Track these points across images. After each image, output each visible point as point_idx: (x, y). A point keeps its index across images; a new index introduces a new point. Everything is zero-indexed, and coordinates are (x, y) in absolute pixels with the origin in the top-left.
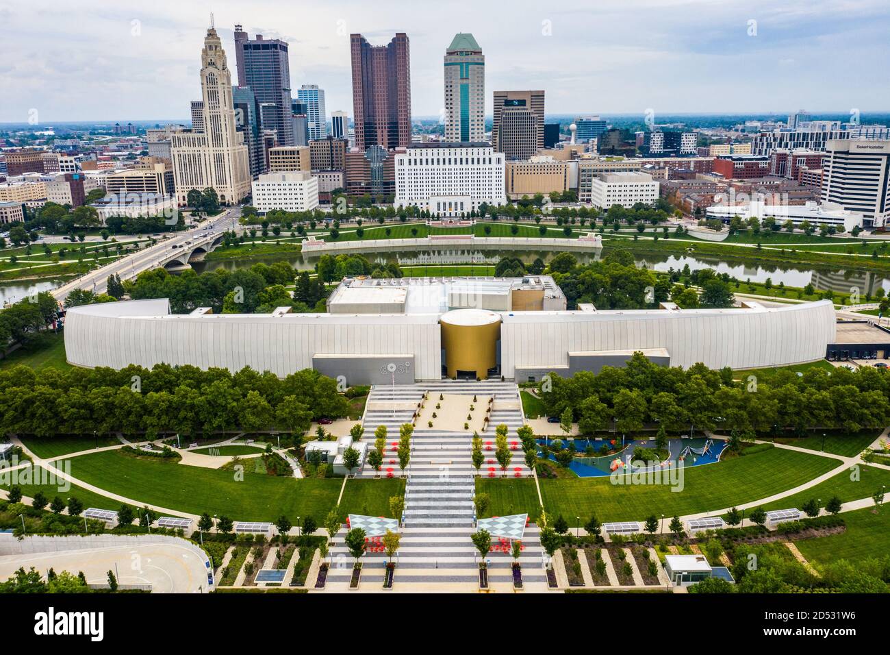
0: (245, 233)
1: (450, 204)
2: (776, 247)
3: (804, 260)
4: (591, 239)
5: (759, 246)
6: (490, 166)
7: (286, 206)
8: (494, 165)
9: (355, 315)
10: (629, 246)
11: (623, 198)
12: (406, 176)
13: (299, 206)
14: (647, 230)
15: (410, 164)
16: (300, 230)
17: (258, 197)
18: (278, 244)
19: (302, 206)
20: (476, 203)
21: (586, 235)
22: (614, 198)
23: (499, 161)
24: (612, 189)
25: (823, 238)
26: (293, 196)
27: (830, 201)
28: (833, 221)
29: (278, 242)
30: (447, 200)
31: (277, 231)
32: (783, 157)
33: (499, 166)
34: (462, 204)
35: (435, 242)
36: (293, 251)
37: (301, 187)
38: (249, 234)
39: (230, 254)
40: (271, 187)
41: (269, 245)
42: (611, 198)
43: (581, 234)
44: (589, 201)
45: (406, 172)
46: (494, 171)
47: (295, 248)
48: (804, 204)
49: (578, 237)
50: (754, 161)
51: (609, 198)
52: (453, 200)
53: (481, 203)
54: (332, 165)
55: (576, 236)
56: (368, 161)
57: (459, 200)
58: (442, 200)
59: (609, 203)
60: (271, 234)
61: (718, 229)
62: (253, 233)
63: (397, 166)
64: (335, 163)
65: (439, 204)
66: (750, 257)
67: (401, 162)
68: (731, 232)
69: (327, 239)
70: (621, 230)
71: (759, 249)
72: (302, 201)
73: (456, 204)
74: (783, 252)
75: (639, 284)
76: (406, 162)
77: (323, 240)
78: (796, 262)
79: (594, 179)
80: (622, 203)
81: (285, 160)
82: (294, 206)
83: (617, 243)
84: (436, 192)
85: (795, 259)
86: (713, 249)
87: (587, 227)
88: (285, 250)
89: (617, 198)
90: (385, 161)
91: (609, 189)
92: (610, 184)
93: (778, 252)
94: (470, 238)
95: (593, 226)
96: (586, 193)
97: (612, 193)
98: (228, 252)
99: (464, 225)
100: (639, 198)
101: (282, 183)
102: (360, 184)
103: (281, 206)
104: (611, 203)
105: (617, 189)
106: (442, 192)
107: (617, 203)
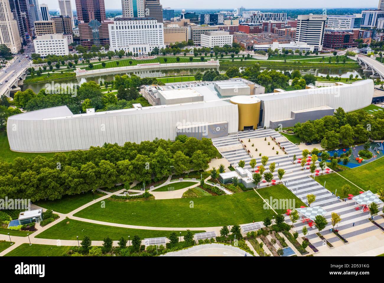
0: (40, 68)
1: (140, 48)
2: (291, 61)
3: (305, 65)
4: (212, 62)
5: (285, 61)
6: (156, 29)
7: (55, 53)
8: (158, 28)
9: (179, 104)
10: (231, 64)
11: (218, 43)
12: (116, 35)
13: (63, 52)
14: (235, 57)
15: (117, 29)
16: (70, 65)
17: (38, 48)
18: (62, 73)
19: (64, 52)
20: (152, 47)
21: (210, 60)
22: (215, 43)
23: (160, 26)
24: (214, 39)
25: (306, 56)
26: (59, 47)
27: (300, 41)
28: (305, 49)
29: (62, 72)
30: (138, 46)
31: (58, 66)
32: (266, 24)
33: (161, 29)
34: (145, 48)
35: (142, 67)
36: (71, 76)
37: (63, 42)
38: (42, 69)
39: (37, 80)
40: (45, 43)
41: (57, 74)
42: (213, 43)
43: (208, 60)
44: (199, 45)
45: (116, 33)
46: (158, 31)
47: (72, 74)
48: (290, 43)
49: (207, 61)
50: (257, 26)
51: (212, 43)
52: (141, 46)
53: (154, 47)
54: (65, 31)
55: (206, 61)
56: (91, 28)
57: (144, 46)
58: (135, 46)
59: (212, 45)
60: (54, 68)
61: (264, 54)
62: (45, 68)
63: (110, 30)
64: (66, 30)
65: (134, 49)
66: (283, 66)
67: (113, 28)
68: (269, 56)
69: (87, 69)
70: (224, 57)
71: (285, 62)
72: (64, 50)
73: (142, 48)
74: (295, 63)
75: (282, 78)
76: (115, 28)
77: (85, 70)
78: (302, 67)
79: (202, 35)
80: (218, 45)
81: (44, 28)
82: (60, 52)
83: (225, 63)
84: (131, 43)
85: (301, 65)
86: (266, 63)
87: (208, 57)
88: (67, 76)
89: (216, 43)
90: (100, 28)
91: (212, 39)
92: (213, 36)
93: (293, 63)
94: (158, 64)
95: (212, 56)
96: (198, 41)
97: (214, 41)
98: (36, 79)
99: (152, 59)
100: (225, 42)
101: (51, 40)
102: (87, 40)
103: (52, 53)
104: (214, 45)
105: (216, 38)
106: (134, 43)
107: (216, 45)
